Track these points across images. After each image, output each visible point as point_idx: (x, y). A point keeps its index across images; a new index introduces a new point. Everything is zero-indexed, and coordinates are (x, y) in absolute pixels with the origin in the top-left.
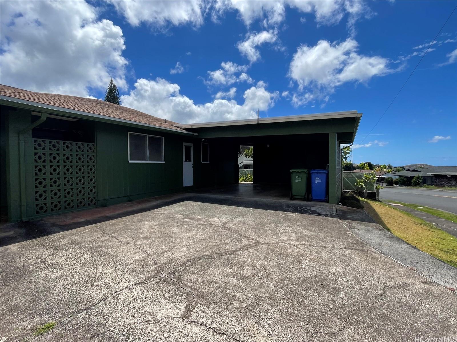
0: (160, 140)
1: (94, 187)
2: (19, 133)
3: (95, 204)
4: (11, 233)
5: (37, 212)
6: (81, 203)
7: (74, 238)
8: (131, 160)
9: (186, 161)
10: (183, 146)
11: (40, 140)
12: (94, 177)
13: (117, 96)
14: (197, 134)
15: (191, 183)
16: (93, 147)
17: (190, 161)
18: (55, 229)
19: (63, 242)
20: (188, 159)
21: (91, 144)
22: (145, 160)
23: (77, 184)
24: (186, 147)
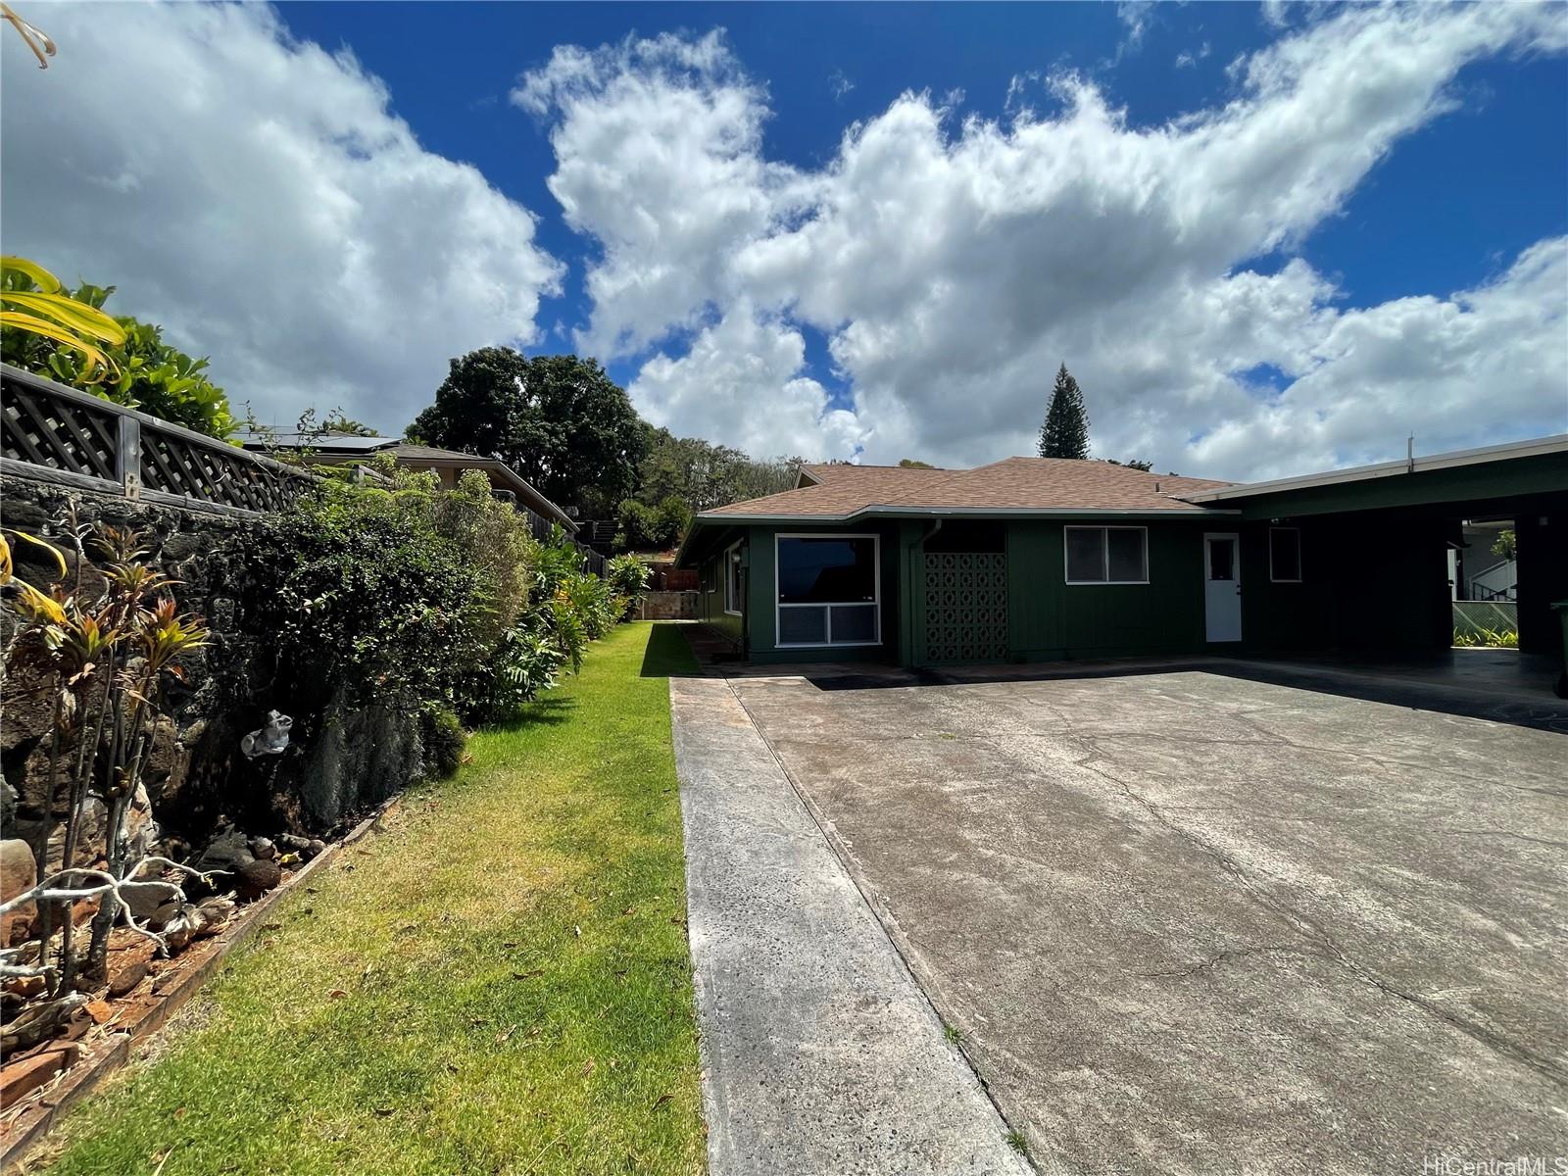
0: (1138, 534)
1: (1005, 628)
2: (911, 547)
3: (1005, 657)
4: (904, 677)
5: (929, 659)
6: (984, 652)
7: (972, 690)
8: (1070, 579)
9: (1215, 577)
10: (1205, 542)
11: (932, 555)
12: (1004, 610)
13: (1076, 406)
14: (1239, 512)
15: (1235, 635)
16: (1002, 560)
17: (1228, 576)
18: (950, 679)
19: (960, 692)
20: (1222, 572)
21: (999, 555)
22: (1101, 579)
23: (979, 621)
24: (1215, 545)
